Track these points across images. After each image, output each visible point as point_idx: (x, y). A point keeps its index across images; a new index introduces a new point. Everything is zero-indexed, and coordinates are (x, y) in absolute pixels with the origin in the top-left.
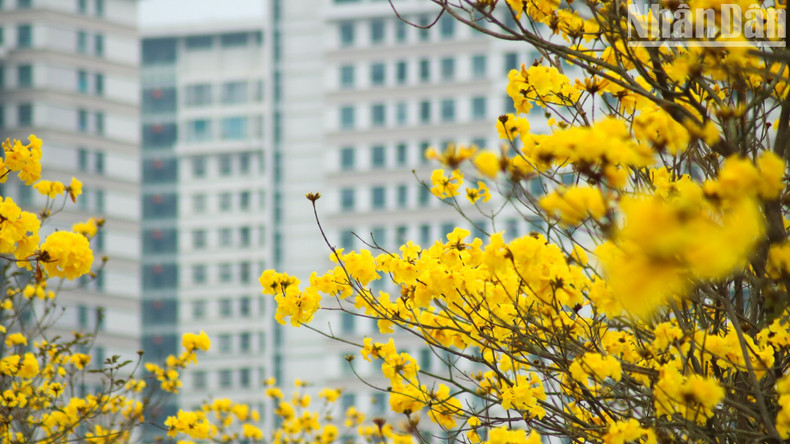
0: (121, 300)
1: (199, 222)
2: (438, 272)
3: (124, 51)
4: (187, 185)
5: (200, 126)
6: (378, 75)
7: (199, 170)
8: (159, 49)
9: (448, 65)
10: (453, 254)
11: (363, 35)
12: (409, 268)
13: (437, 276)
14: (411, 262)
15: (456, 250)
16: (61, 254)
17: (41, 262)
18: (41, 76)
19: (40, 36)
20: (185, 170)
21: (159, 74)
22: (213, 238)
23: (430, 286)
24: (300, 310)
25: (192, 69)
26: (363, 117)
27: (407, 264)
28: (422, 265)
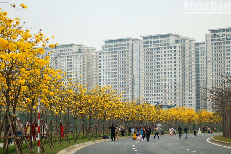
0: (193, 68)
1: (201, 60)
3: (193, 45)
4: (200, 57)
5: (201, 51)
6: (215, 48)
7: (201, 56)
8: (197, 44)
9: (221, 47)
11: (214, 44)
18: (186, 48)
19: (185, 45)
20: (200, 55)
21: (197, 47)
22: (202, 62)
25: (201, 46)
26: (214, 52)
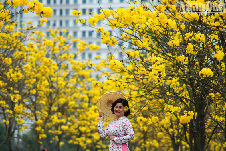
2: (128, 16)
10: (130, 12)
12: (121, 15)
13: (128, 17)
14: (122, 13)
15: (131, 11)
16: (46, 12)
17: (41, 14)
23: (126, 19)
24: (93, 23)
27: (121, 14)
28: (125, 14)
